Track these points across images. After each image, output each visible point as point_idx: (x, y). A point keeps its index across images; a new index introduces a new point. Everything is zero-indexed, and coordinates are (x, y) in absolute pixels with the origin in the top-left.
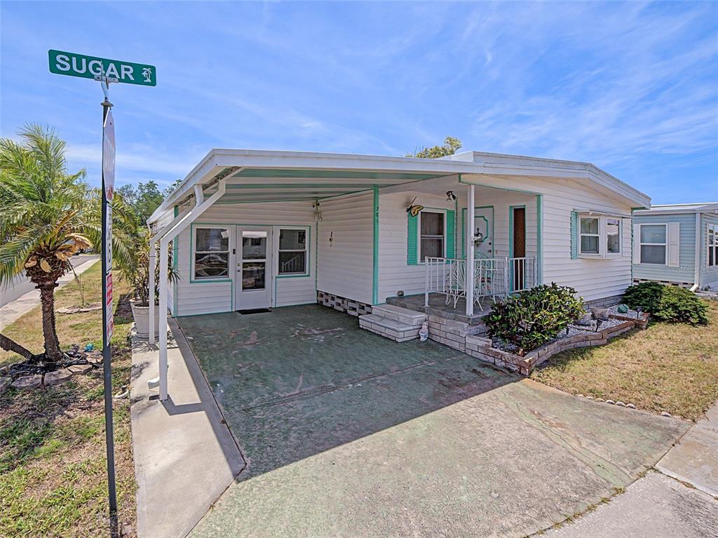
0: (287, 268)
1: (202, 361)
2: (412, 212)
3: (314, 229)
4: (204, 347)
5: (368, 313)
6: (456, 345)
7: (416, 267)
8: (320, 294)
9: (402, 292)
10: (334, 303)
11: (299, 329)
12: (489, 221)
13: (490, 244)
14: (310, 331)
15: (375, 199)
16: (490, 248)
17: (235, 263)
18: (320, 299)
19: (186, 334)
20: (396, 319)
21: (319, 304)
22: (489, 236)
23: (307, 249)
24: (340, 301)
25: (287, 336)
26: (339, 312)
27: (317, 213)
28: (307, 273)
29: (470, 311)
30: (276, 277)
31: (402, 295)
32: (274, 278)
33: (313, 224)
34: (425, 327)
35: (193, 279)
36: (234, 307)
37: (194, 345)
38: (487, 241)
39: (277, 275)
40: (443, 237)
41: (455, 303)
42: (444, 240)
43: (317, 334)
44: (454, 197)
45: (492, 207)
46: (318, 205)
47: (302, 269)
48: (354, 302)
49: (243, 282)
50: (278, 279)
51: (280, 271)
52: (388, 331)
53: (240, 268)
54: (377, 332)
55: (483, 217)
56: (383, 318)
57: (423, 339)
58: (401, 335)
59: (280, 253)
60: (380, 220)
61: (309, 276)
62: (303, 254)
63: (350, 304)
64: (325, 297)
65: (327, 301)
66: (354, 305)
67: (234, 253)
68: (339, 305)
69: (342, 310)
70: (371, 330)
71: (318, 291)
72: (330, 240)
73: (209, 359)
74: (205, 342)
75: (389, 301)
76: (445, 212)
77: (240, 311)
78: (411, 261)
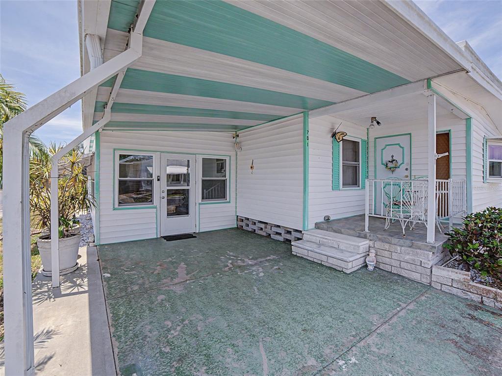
0: (209, 195)
1: (116, 317)
2: (337, 138)
3: (233, 158)
4: (121, 290)
5: (299, 239)
6: (416, 276)
7: (338, 192)
8: (240, 219)
9: (328, 217)
10: (255, 227)
11: (230, 259)
12: (405, 149)
13: (407, 169)
14: (243, 261)
15: (305, 123)
16: (407, 173)
17: (160, 190)
18: (240, 223)
19: (104, 268)
20: (337, 246)
21: (239, 228)
22: (405, 163)
23: (227, 177)
24: (263, 226)
25: (221, 269)
26: (262, 236)
27: (236, 143)
28: (228, 200)
29: (431, 237)
30: (199, 204)
31: (328, 219)
32: (198, 205)
33: (233, 154)
34: (372, 255)
35: (116, 206)
36: (159, 233)
37: (110, 288)
38: (403, 167)
39: (200, 202)
40: (359, 164)
41: (404, 228)
42: (359, 167)
43: (252, 265)
44: (378, 123)
45: (410, 134)
46: (238, 136)
47: (224, 196)
48: (279, 226)
49: (167, 209)
50: (201, 206)
51: (203, 198)
52: (331, 261)
53: (165, 194)
54: (315, 261)
55: (399, 144)
56: (320, 245)
57: (371, 268)
58: (350, 265)
59: (203, 181)
60: (309, 144)
61: (229, 202)
62: (224, 181)
63: (275, 229)
64: (245, 221)
65: (248, 225)
66: (279, 230)
67: (158, 180)
68: (261, 229)
69: (264, 234)
70: (309, 258)
71: (237, 216)
72: (252, 168)
73: (125, 312)
74: (125, 282)
75: (318, 226)
76: (360, 141)
77: (165, 238)
78: (335, 188)
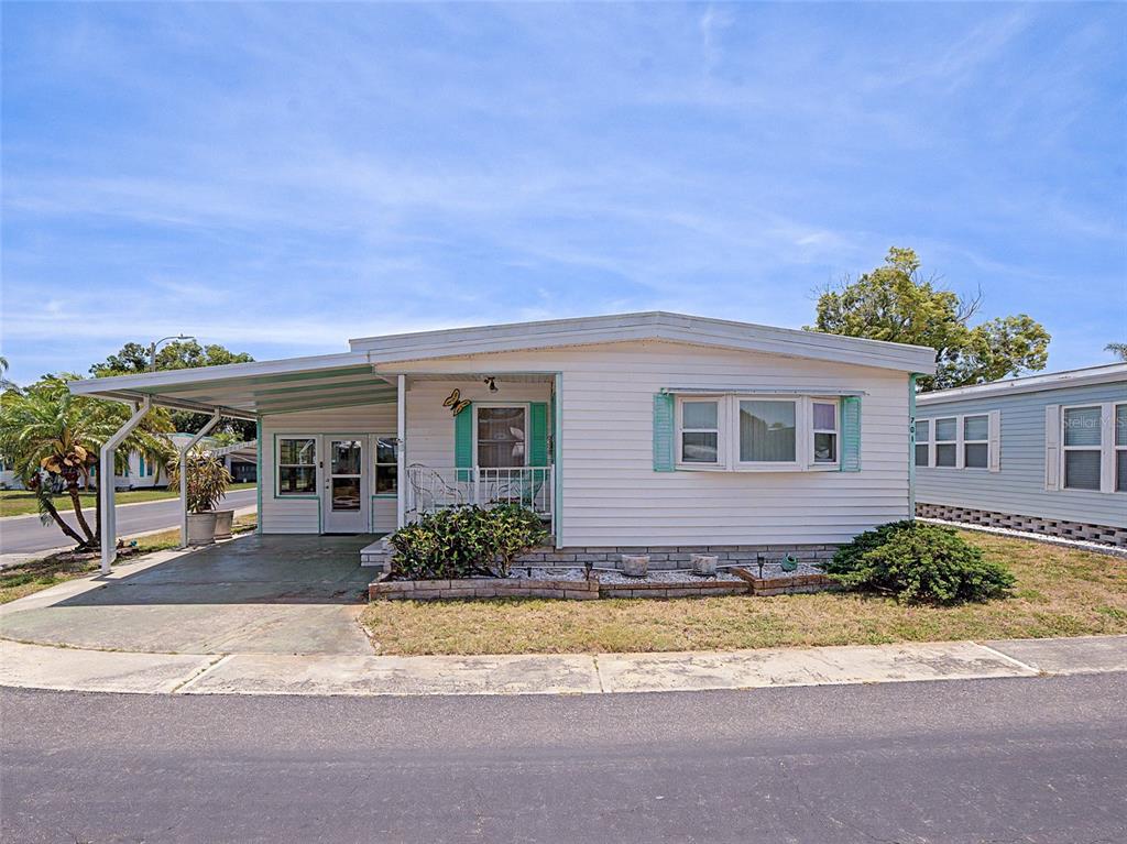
0: (387, 485)
30: (373, 497)
32: (370, 499)
35: (278, 494)
36: (322, 528)
39: (374, 493)
40: (523, 442)
42: (524, 445)
49: (333, 501)
50: (376, 500)
51: (377, 490)
53: (330, 484)
59: (378, 467)
67: (322, 467)
76: (526, 407)
77: (329, 534)
